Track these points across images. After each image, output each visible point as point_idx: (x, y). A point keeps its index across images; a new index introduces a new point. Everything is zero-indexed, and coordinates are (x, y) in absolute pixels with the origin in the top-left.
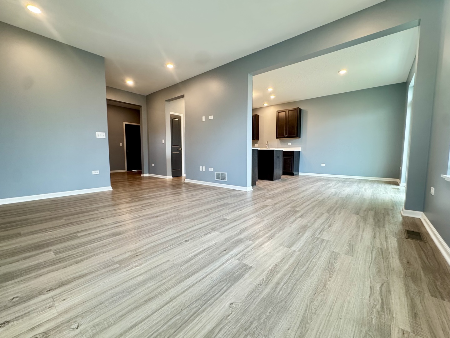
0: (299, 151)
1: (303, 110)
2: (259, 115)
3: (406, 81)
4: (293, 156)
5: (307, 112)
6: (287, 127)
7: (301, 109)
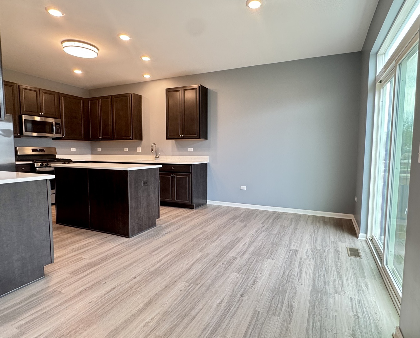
0: (206, 164)
1: (210, 90)
2: (140, 97)
3: (360, 51)
4: (191, 173)
5: (216, 93)
6: (183, 120)
7: (207, 88)
